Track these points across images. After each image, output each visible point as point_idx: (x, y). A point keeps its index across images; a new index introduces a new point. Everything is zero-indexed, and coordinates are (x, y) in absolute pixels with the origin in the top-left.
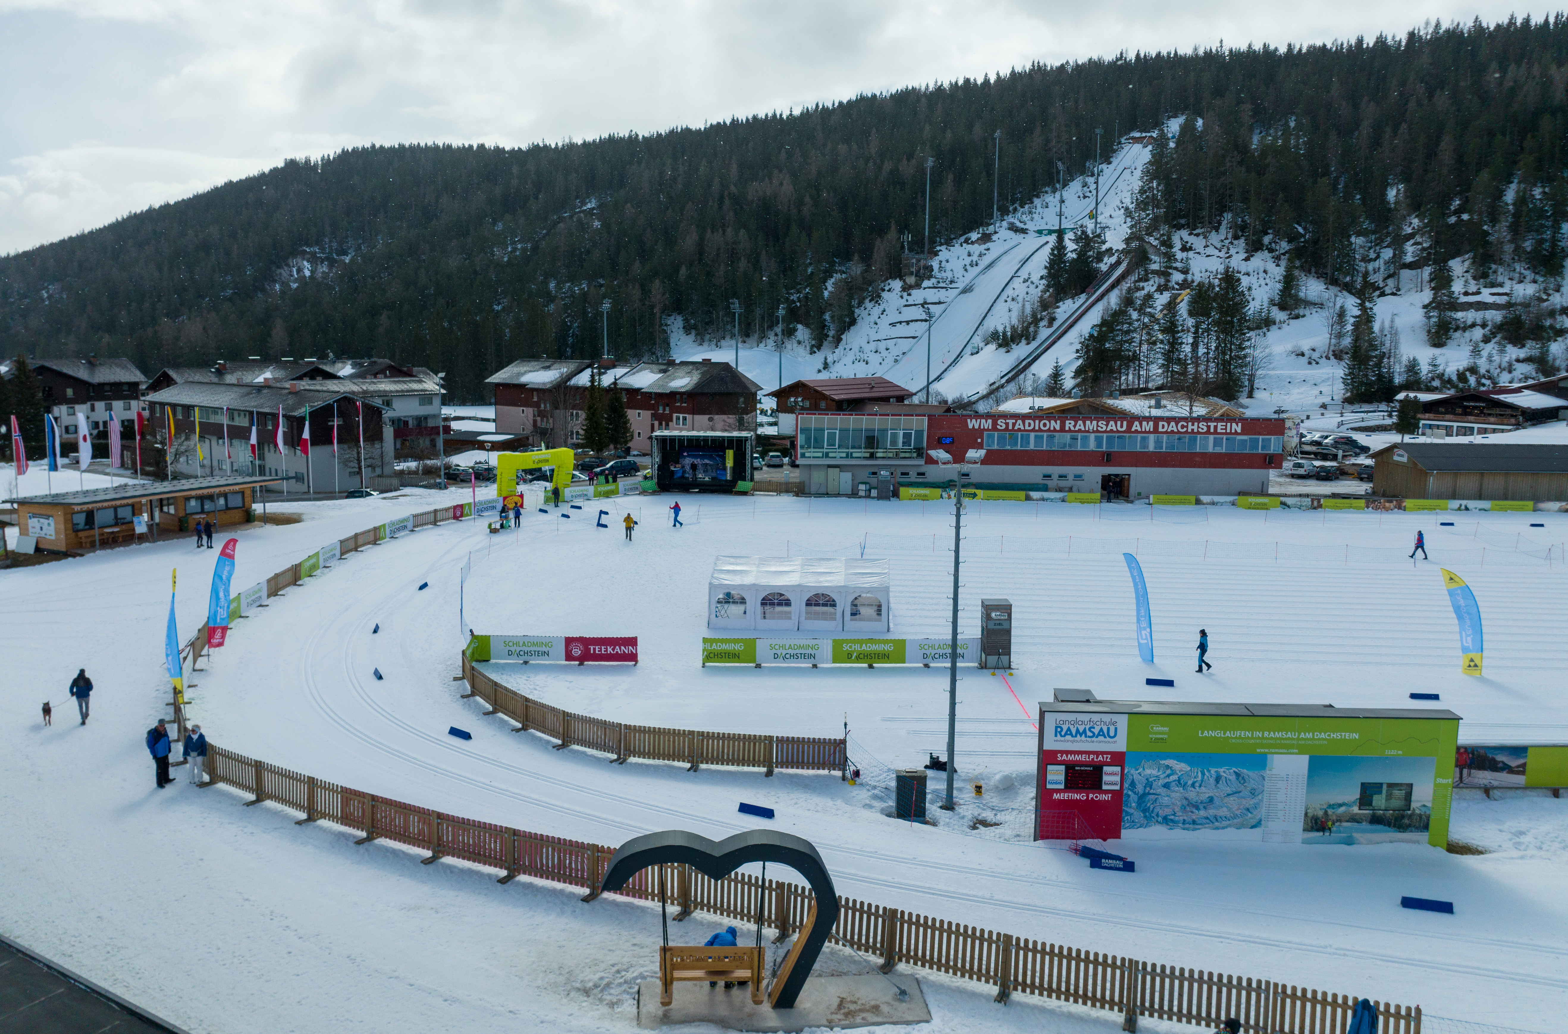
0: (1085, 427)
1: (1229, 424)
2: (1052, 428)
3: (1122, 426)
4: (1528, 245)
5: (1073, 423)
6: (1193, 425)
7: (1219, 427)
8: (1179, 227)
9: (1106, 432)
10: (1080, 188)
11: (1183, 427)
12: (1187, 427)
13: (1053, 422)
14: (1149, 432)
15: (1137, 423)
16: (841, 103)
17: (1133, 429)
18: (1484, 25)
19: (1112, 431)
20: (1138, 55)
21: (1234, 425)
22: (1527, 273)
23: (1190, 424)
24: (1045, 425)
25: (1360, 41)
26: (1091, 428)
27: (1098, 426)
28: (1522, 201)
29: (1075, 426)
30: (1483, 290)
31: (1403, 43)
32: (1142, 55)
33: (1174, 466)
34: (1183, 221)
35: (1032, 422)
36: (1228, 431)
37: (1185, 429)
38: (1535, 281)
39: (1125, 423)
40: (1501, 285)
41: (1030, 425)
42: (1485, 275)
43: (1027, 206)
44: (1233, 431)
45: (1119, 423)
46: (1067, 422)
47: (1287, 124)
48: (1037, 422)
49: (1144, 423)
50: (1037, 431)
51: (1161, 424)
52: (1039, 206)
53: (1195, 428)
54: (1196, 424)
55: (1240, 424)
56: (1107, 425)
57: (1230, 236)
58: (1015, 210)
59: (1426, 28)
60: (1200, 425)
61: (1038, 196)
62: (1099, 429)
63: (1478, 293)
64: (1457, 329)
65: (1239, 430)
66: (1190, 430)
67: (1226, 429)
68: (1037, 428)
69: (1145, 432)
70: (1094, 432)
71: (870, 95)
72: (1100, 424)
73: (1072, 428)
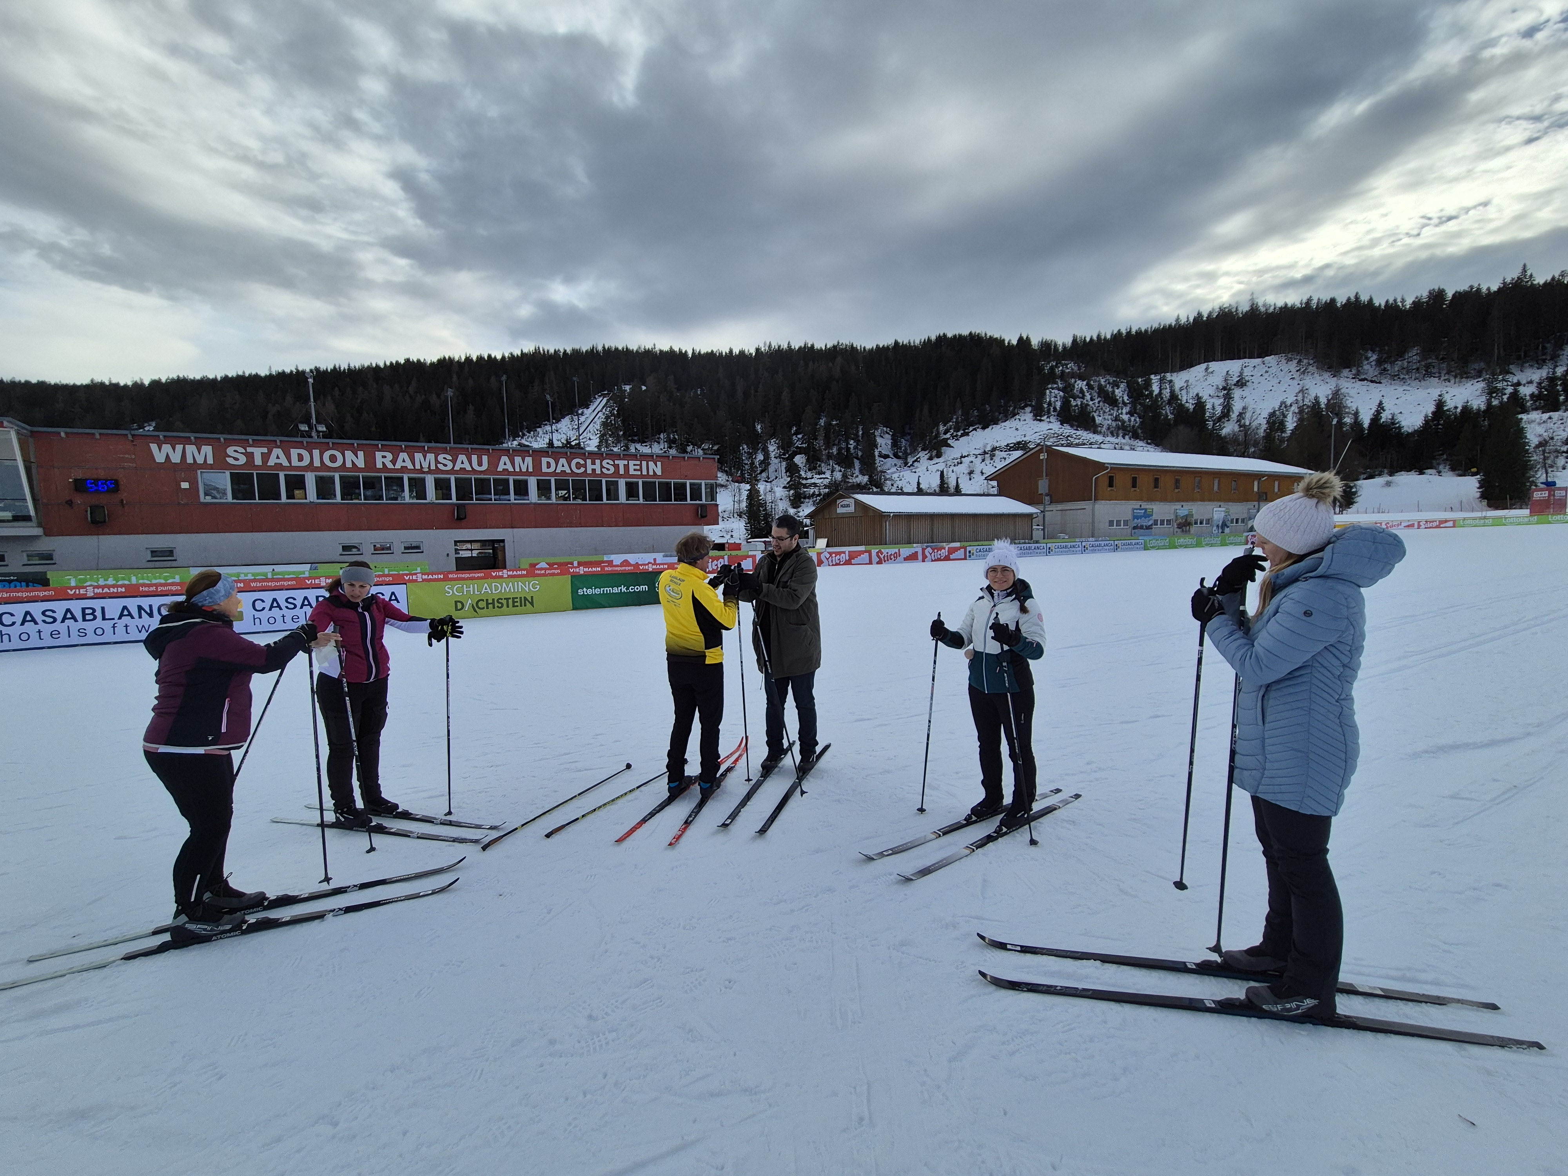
0: (414, 464)
1: (644, 463)
2: (349, 465)
3: (480, 464)
4: (835, 450)
5: (390, 456)
6: (593, 463)
7: (632, 468)
8: (633, 441)
9: (452, 471)
10: (569, 423)
11: (578, 466)
12: (585, 466)
13: (349, 454)
14: (528, 473)
15: (505, 459)
16: (391, 363)
17: (500, 469)
18: (793, 347)
19: (463, 470)
20: (604, 347)
21: (651, 464)
22: (836, 466)
23: (589, 461)
24: (333, 459)
25: (731, 351)
26: (425, 465)
27: (437, 462)
28: (828, 425)
29: (394, 462)
30: (815, 476)
31: (754, 354)
32: (606, 348)
33: (570, 525)
34: (636, 438)
35: (305, 453)
36: (645, 473)
37: (582, 470)
38: (840, 471)
39: (485, 458)
40: (824, 473)
41: (301, 458)
42: (815, 468)
43: (532, 433)
44: (651, 473)
45: (474, 458)
46: (379, 455)
47: (696, 392)
48: (316, 453)
49: (518, 459)
50: (317, 469)
51: (544, 460)
52: (541, 433)
53: (597, 467)
54: (598, 462)
55: (659, 464)
56: (454, 461)
57: (666, 446)
58: (524, 435)
59: (765, 347)
60: (604, 463)
61: (540, 427)
62: (440, 466)
63: (812, 478)
64: (805, 498)
65: (659, 472)
66: (589, 471)
67: (641, 470)
68: (317, 463)
69: (521, 473)
70: (430, 472)
71: (415, 360)
72: (440, 458)
73: (390, 466)
